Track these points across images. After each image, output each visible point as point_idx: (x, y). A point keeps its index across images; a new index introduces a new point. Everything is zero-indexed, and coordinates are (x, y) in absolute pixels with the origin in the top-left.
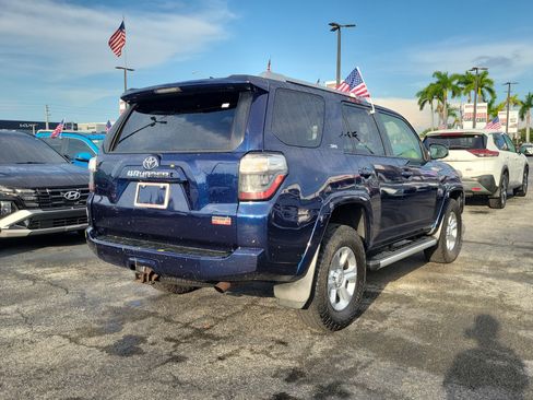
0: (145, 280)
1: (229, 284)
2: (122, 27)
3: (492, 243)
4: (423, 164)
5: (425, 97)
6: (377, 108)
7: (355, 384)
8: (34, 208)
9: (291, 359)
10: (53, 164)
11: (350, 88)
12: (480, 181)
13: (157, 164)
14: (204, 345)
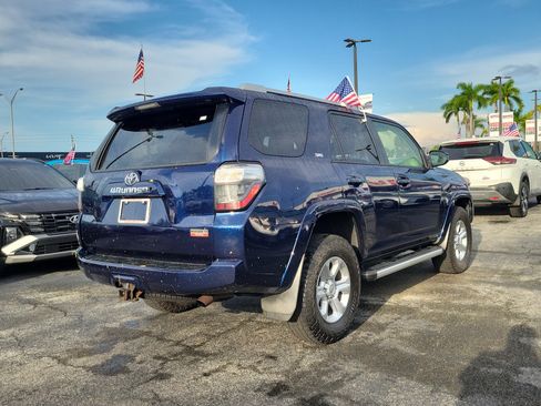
0: (129, 298)
1: (211, 298)
2: (141, 54)
3: (509, 252)
4: (425, 171)
5: (450, 109)
6: (368, 116)
7: (339, 396)
8: (39, 233)
9: (277, 373)
10: (61, 189)
11: (341, 96)
12: (497, 190)
13: (137, 180)
14: (192, 362)
